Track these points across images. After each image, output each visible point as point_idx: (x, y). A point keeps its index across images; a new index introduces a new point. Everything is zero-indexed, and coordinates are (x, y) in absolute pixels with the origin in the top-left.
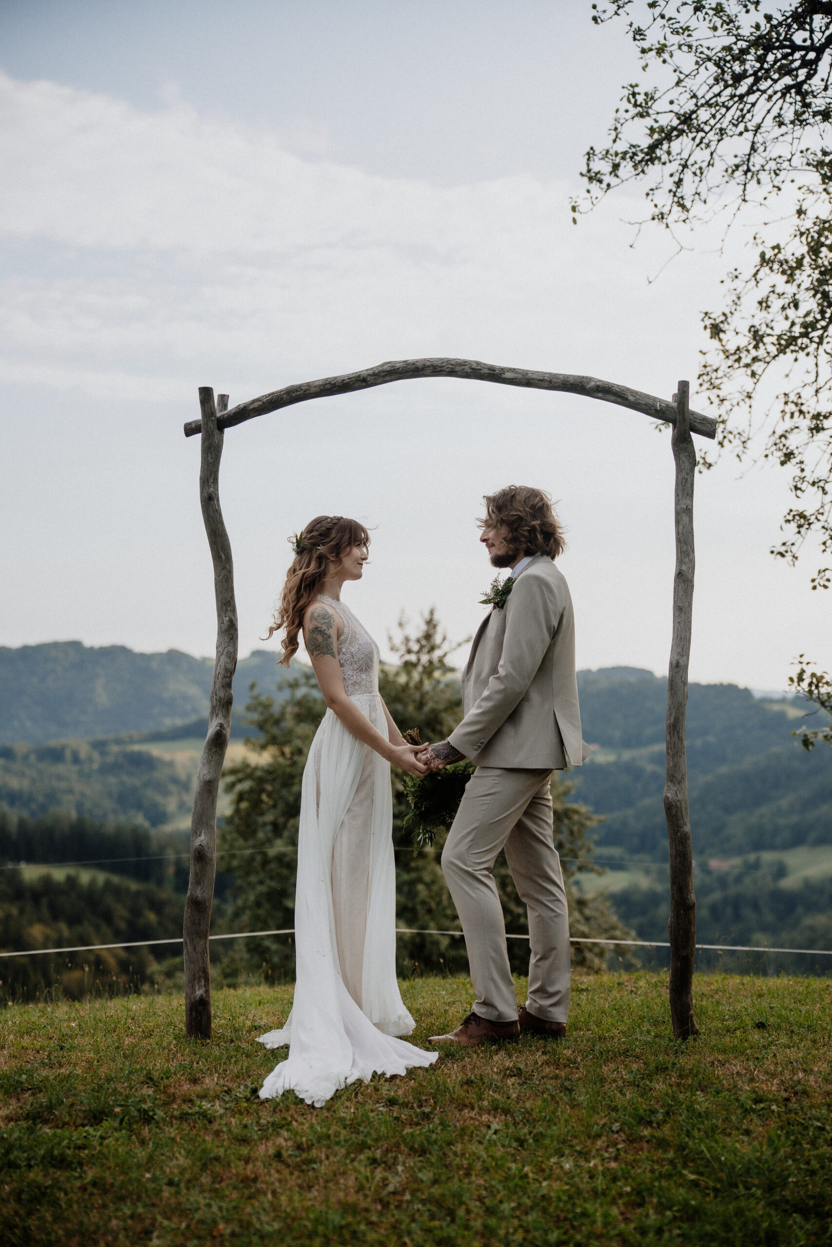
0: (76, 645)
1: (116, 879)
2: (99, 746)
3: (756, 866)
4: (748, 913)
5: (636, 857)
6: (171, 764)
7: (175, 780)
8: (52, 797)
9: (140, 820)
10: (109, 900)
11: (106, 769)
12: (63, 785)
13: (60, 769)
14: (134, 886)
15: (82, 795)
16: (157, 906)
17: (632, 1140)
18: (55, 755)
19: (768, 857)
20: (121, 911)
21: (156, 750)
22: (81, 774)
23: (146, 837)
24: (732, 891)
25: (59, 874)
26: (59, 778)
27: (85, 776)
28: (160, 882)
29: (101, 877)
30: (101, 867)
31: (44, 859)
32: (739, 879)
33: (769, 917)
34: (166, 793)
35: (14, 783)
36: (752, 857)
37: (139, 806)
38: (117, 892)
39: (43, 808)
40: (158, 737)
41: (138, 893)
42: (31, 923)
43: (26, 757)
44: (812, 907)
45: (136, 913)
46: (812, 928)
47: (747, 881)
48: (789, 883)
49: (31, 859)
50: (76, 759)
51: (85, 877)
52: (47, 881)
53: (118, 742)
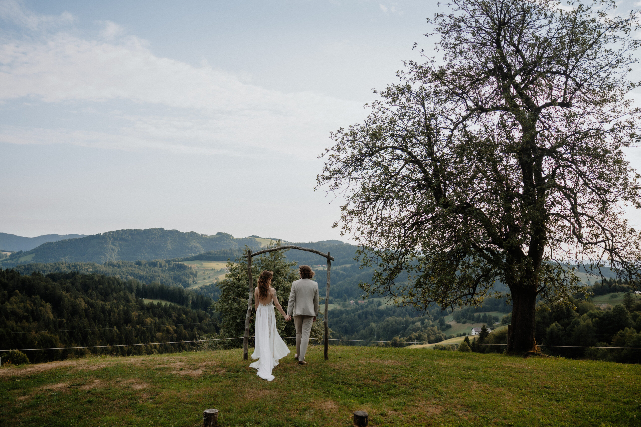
0: (162, 229)
1: (173, 304)
2: (168, 262)
3: (372, 302)
4: (369, 317)
5: (336, 300)
6: (191, 268)
7: (192, 274)
8: (153, 278)
9: (180, 285)
10: (171, 311)
11: (170, 269)
12: (156, 274)
13: (156, 269)
14: (179, 307)
15: (163, 277)
16: (186, 313)
17: (314, 375)
18: (154, 264)
19: (376, 299)
20: (174, 314)
21: (186, 264)
22: (162, 270)
23: (183, 292)
24: (365, 310)
25: (155, 302)
26: (155, 272)
27: (163, 271)
28: (187, 306)
29: (169, 304)
30: (168, 300)
31: (151, 298)
32: (367, 306)
33: (376, 318)
34: (189, 278)
35: (141, 273)
36: (371, 300)
37: (180, 281)
38: (173, 308)
39: (150, 281)
40: (187, 260)
41: (180, 309)
42: (147, 318)
43: (145, 265)
44: (389, 315)
45: (179, 315)
46: (388, 321)
47: (369, 307)
48: (382, 307)
49: (146, 297)
50: (161, 266)
51: (163, 303)
52: (151, 304)
53: (174, 261)
